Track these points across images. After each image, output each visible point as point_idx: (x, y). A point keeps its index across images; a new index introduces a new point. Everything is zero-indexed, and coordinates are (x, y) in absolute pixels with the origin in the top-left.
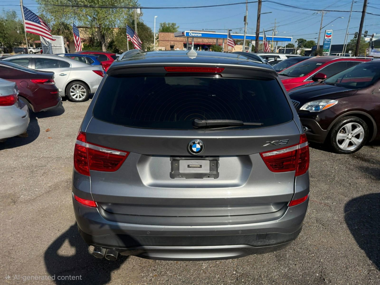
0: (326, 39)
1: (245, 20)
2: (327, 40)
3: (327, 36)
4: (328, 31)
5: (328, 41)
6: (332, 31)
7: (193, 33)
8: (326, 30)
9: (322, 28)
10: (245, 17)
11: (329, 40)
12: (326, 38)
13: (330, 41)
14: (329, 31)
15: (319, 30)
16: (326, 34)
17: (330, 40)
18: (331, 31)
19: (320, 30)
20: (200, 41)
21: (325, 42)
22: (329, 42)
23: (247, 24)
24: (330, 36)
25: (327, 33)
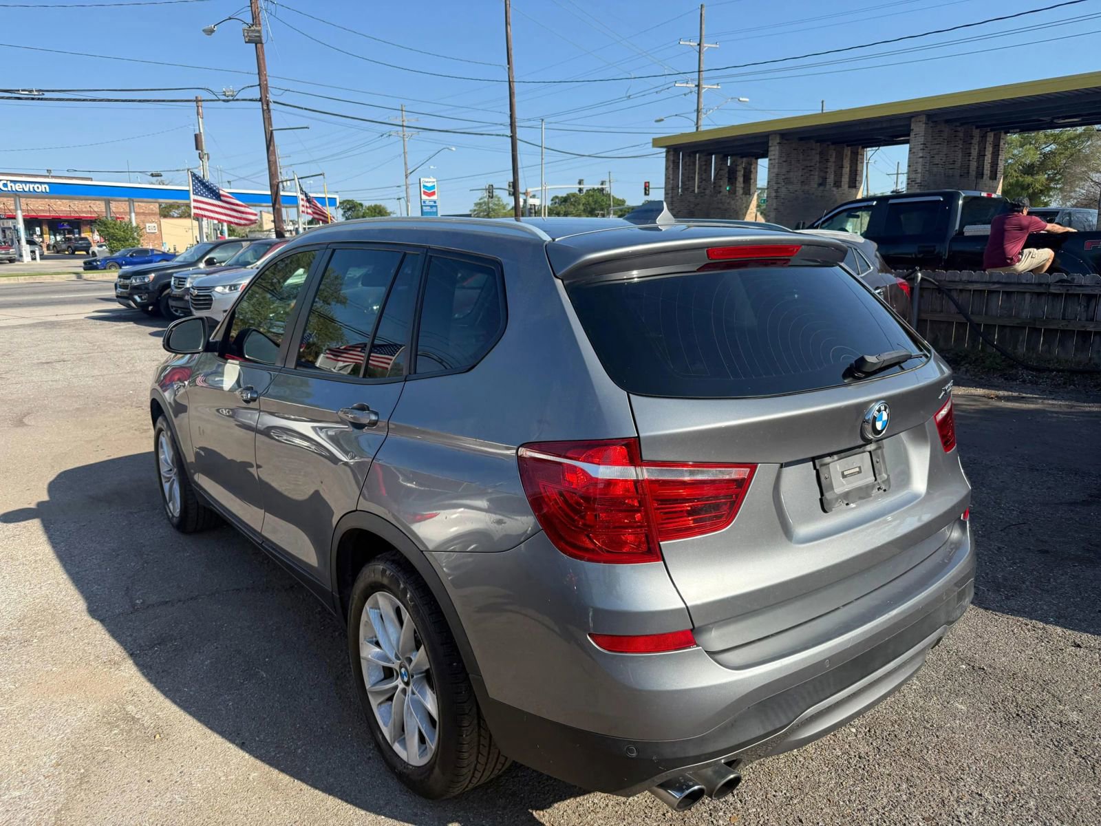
0: (424, 202)
1: (198, 146)
2: (427, 203)
3: (425, 193)
4: (427, 180)
5: (431, 206)
6: (435, 180)
7: (15, 182)
8: (422, 180)
9: (409, 172)
10: (197, 138)
11: (432, 203)
12: (424, 197)
13: (436, 206)
14: (429, 181)
15: (405, 178)
16: (422, 189)
17: (435, 202)
18: (433, 182)
19: (407, 178)
20: (41, 207)
21: (424, 208)
22: (434, 209)
23: (206, 157)
24: (433, 194)
25: (425, 186)
